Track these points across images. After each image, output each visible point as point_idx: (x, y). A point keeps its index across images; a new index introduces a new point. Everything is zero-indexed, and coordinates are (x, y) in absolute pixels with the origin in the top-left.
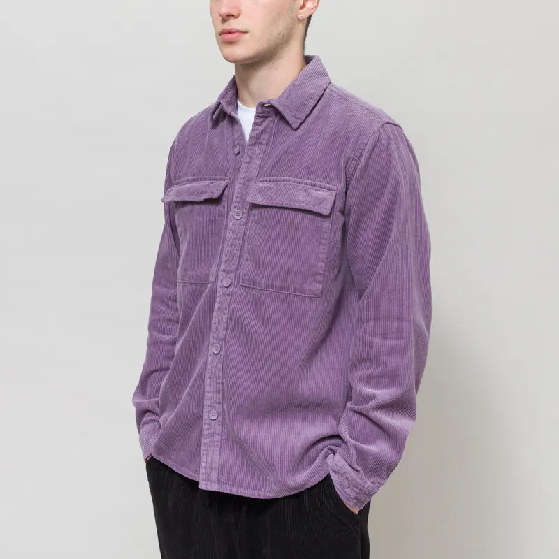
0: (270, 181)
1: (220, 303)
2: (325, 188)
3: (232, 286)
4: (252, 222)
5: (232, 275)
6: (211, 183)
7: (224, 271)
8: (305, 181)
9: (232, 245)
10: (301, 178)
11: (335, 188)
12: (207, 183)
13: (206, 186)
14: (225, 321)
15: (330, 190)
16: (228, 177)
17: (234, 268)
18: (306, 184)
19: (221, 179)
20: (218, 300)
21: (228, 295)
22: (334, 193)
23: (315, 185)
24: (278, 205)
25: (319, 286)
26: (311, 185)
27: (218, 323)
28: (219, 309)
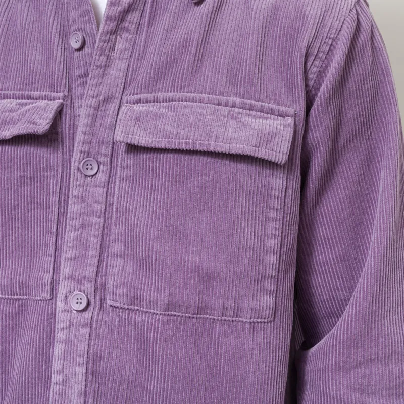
0: (156, 101)
1: (68, 342)
2: (272, 112)
3: (91, 308)
4: (122, 179)
5: (89, 286)
6: (21, 105)
7: (70, 277)
8: (232, 99)
9: (83, 226)
10: (222, 94)
11: (291, 110)
12: (13, 103)
13: (11, 111)
14: (81, 377)
15: (282, 115)
16: (61, 95)
17: (90, 271)
18: (234, 106)
19: (46, 98)
20: (60, 335)
21: (85, 325)
22: (290, 120)
23: (251, 108)
24: (184, 147)
25: (269, 300)
26: (243, 107)
27: (64, 382)
28: (66, 354)
